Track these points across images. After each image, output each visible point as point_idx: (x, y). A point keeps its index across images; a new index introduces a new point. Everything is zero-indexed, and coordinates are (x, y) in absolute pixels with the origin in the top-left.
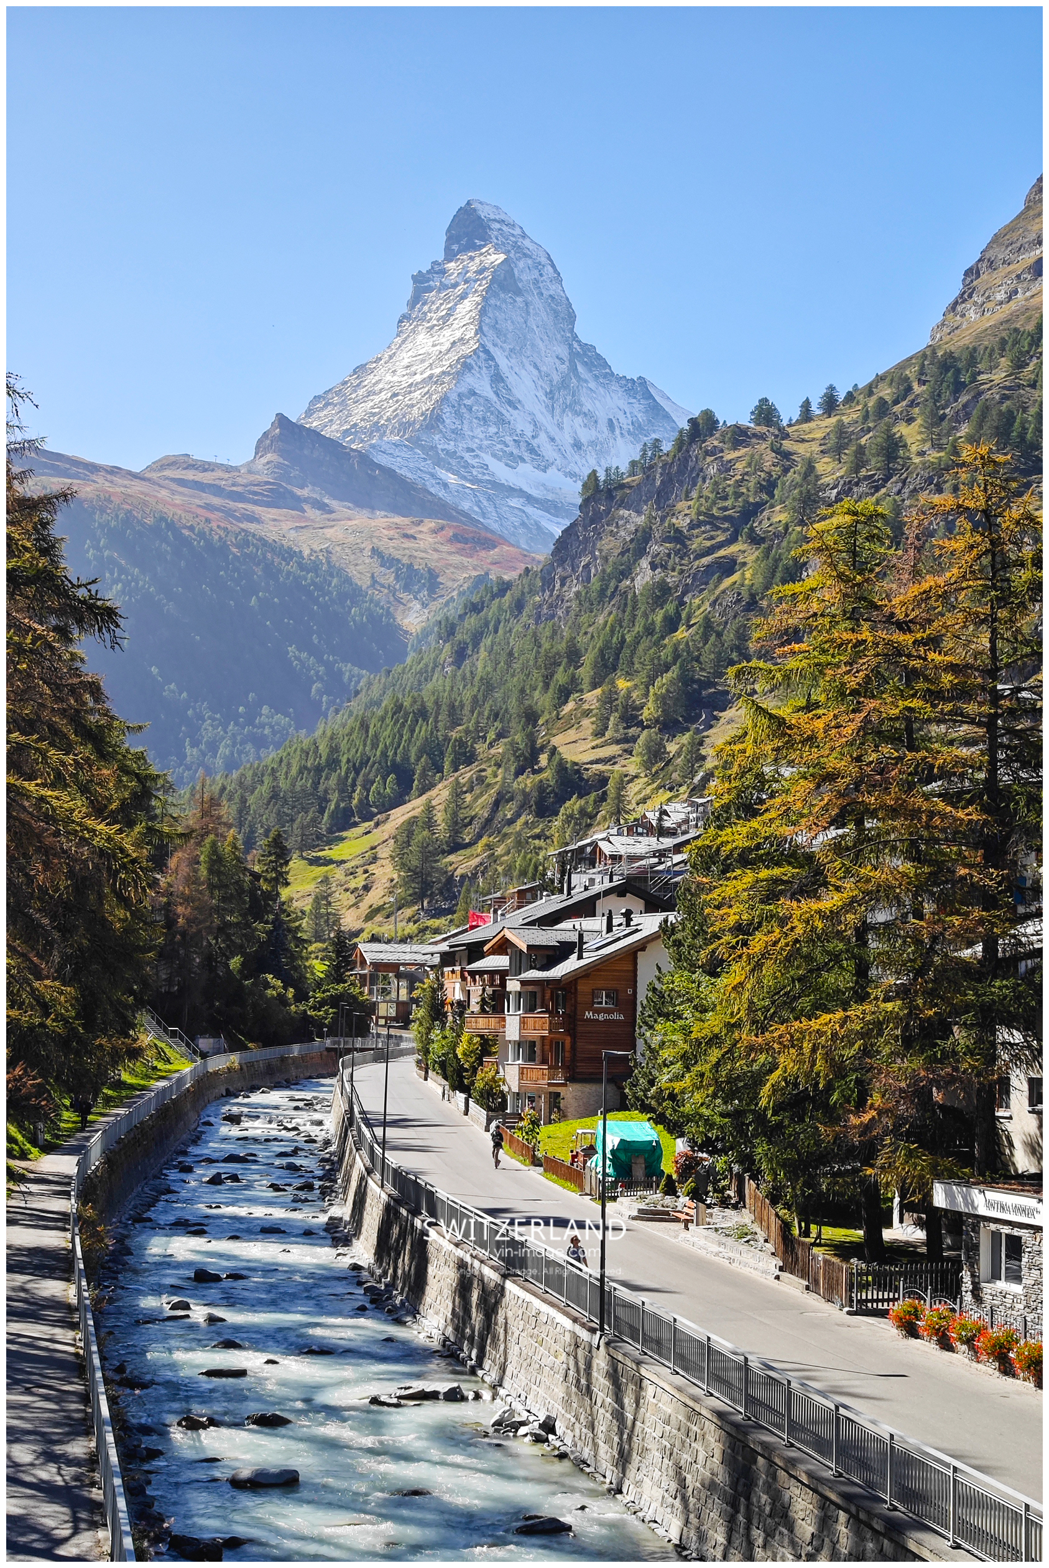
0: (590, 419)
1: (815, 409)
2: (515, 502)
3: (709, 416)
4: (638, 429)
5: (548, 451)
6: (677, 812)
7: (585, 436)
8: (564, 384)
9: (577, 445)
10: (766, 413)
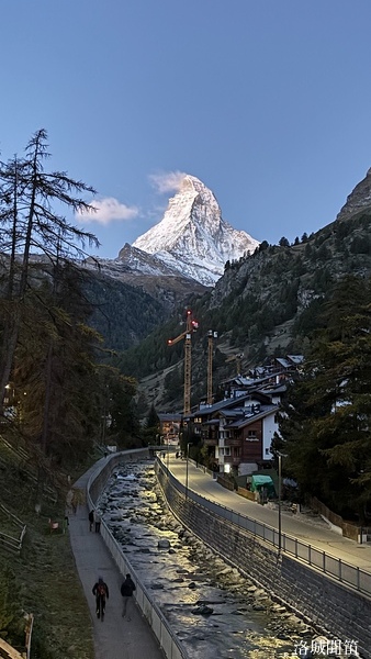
0: (227, 244)
1: (300, 241)
2: (202, 270)
3: (265, 242)
4: (242, 247)
5: (213, 254)
6: (261, 370)
7: (225, 249)
8: (218, 232)
9: (222, 252)
10: (284, 242)
